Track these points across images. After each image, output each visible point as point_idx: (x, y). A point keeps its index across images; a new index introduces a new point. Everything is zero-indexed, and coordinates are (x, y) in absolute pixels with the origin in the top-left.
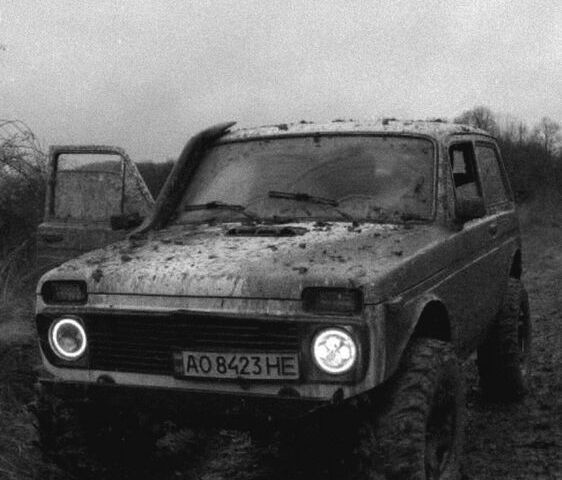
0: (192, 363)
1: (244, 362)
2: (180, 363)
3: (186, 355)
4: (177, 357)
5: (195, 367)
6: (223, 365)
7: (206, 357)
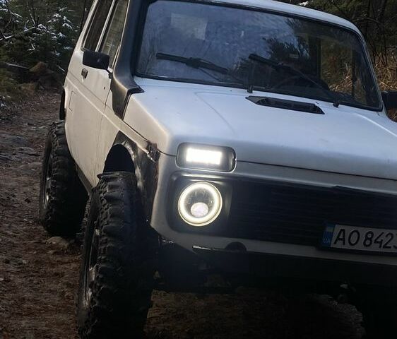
0: (341, 237)
1: (390, 237)
2: (331, 235)
3: (338, 228)
4: (329, 229)
5: (343, 239)
6: (370, 239)
7: (357, 231)
